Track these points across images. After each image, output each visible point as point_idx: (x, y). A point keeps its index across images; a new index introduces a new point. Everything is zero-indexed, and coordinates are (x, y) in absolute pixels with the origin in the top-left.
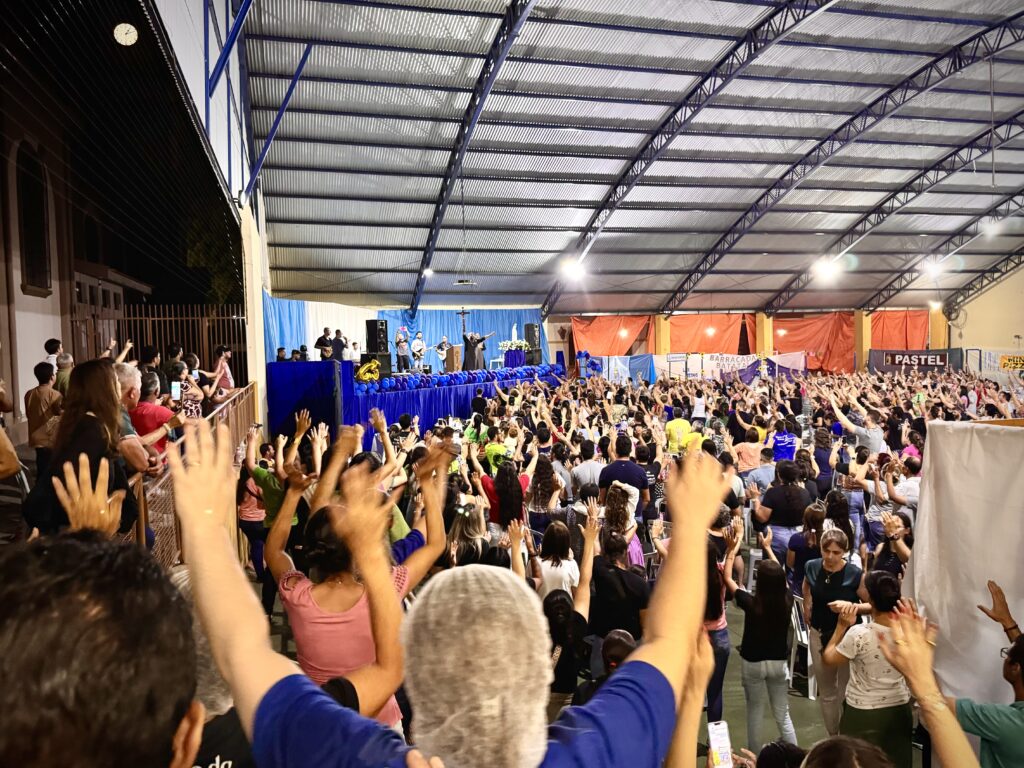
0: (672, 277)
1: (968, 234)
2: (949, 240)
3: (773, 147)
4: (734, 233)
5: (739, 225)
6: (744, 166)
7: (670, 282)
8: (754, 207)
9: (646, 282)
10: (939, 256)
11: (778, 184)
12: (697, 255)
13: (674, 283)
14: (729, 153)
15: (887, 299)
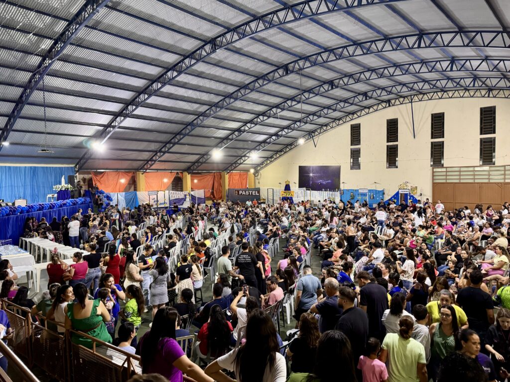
0: (147, 153)
1: (267, 143)
2: (260, 145)
3: (205, 97)
4: (181, 134)
5: (183, 132)
6: (190, 104)
7: (146, 156)
8: (191, 124)
9: (134, 155)
10: (256, 151)
11: (203, 114)
12: (161, 144)
13: (148, 157)
14: (185, 97)
15: (235, 168)
